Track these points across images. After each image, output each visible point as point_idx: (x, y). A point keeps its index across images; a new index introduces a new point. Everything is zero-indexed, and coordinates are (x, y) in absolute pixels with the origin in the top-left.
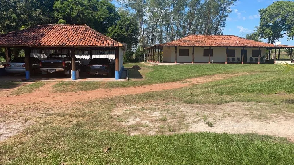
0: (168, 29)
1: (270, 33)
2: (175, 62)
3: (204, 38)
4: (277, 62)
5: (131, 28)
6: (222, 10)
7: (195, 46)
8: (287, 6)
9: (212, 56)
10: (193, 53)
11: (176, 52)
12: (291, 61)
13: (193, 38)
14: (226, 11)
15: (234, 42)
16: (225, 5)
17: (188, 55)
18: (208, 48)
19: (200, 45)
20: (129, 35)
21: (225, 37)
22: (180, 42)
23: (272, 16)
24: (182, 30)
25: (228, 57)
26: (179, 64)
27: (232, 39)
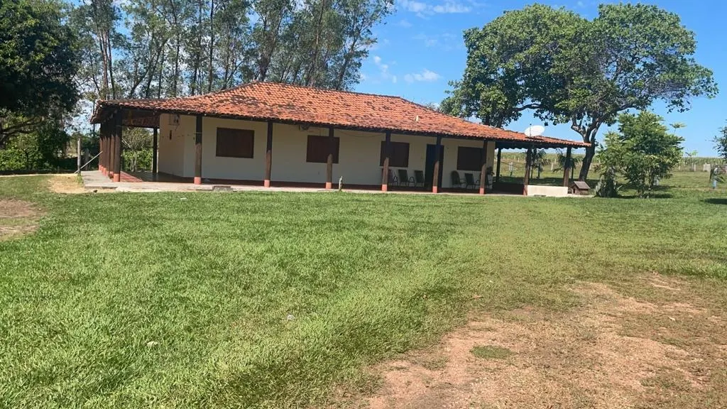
0: (198, 73)
1: (500, 98)
2: (197, 179)
3: (308, 99)
4: (532, 190)
5: (45, 45)
6: (351, 34)
7: (277, 121)
8: (552, 19)
9: (337, 162)
10: (269, 147)
11: (199, 140)
12: (567, 188)
13: (269, 94)
14: (362, 39)
15: (406, 119)
16: (360, 23)
17: (250, 155)
18: (325, 133)
19: (294, 119)
20: (32, 67)
21: (375, 99)
22: (222, 101)
23: (509, 49)
24: (240, 80)
25: (390, 168)
26: (210, 187)
27: (398, 109)
